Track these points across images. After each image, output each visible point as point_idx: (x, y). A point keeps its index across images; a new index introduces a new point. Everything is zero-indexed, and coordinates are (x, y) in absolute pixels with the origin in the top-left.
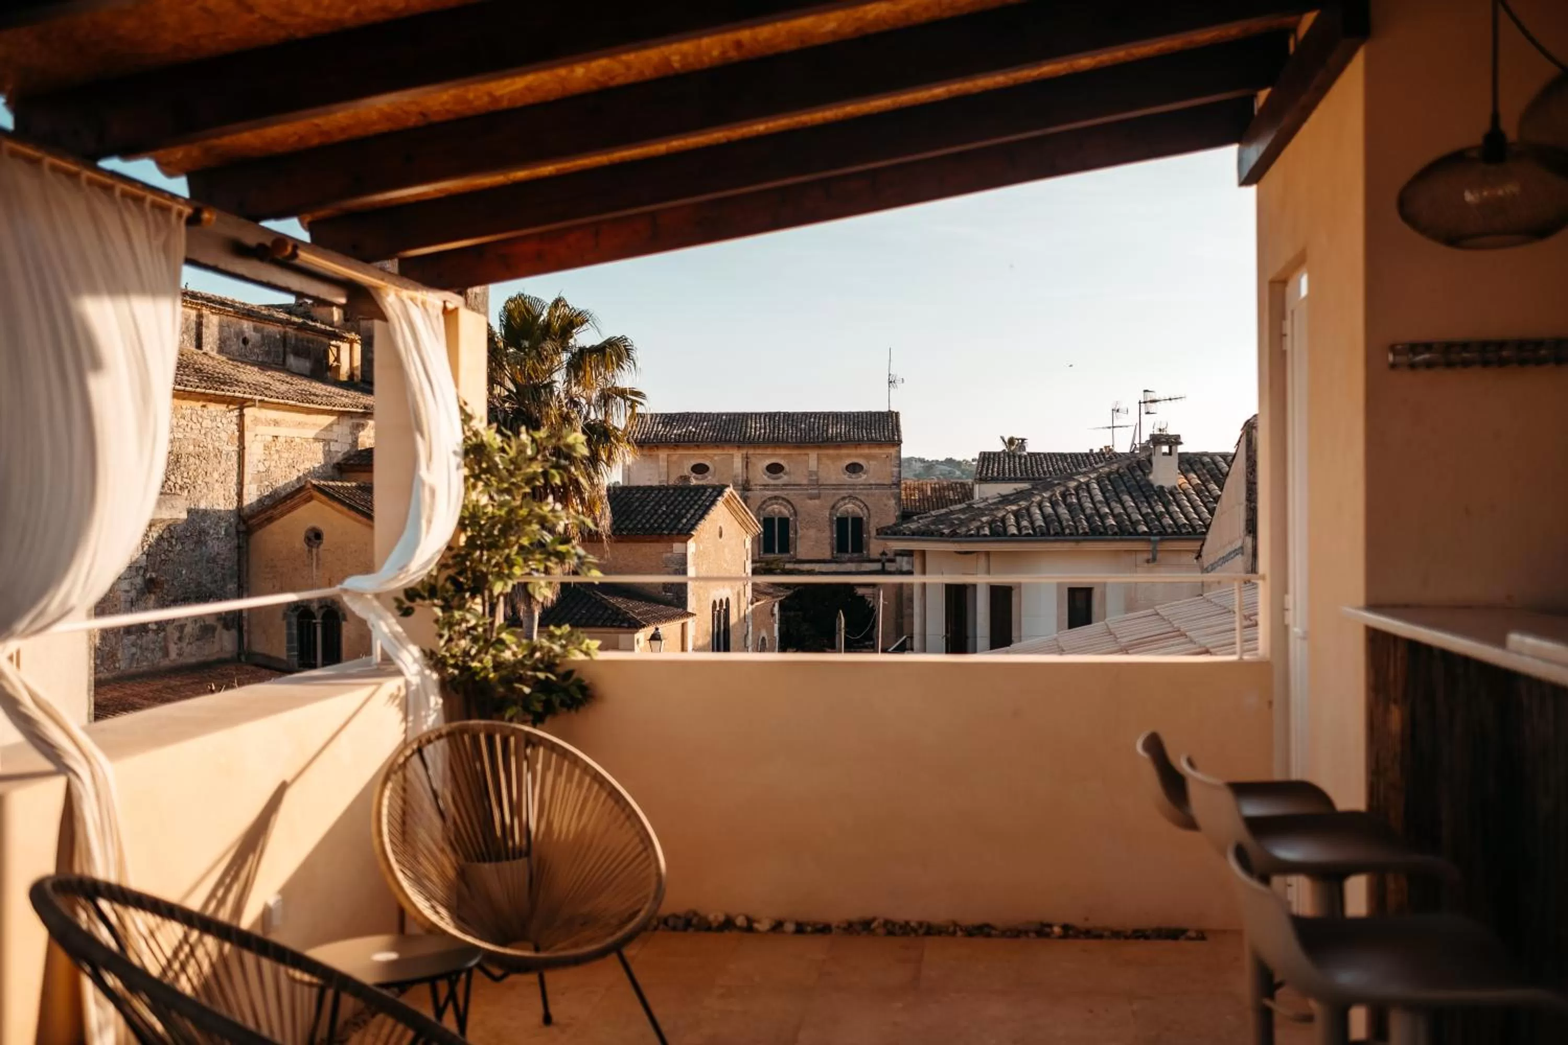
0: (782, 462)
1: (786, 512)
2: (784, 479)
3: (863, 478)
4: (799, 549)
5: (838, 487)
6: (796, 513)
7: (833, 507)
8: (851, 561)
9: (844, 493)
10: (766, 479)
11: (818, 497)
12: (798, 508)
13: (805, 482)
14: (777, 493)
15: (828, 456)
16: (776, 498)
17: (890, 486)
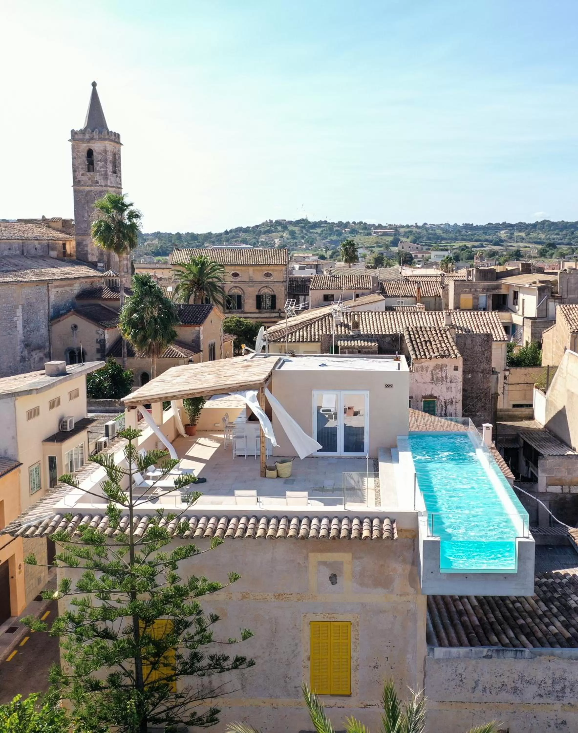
0: (238, 272)
1: (240, 293)
2: (239, 279)
3: (271, 279)
4: (245, 307)
5: (261, 282)
6: (244, 293)
7: (259, 290)
8: (266, 312)
9: (264, 285)
10: (232, 279)
11: (253, 286)
12: (245, 291)
13: (248, 280)
14: (236, 285)
15: (257, 270)
16: (236, 287)
17: (283, 282)
